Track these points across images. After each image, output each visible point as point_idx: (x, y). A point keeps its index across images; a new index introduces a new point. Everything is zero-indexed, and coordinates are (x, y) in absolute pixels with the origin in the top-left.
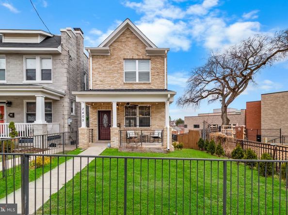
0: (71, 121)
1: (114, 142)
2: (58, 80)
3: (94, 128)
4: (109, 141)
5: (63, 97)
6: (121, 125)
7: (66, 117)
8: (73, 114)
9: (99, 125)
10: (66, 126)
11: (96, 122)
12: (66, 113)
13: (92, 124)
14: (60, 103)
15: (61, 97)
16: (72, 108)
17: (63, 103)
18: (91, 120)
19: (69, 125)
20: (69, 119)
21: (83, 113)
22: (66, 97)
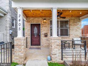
0: (12, 32)
1: (56, 54)
2: (3, 2)
3: (28, 37)
4: (39, 47)
5: (6, 14)
6: (48, 35)
7: (8, 28)
8: (14, 27)
9: (31, 34)
10: (8, 35)
11: (29, 32)
12: (8, 26)
13: (27, 33)
14: (4, 19)
15: (5, 15)
16: (13, 24)
17: (6, 18)
18: (26, 31)
19: (11, 34)
20: (10, 30)
21: (20, 20)
22: (8, 14)
